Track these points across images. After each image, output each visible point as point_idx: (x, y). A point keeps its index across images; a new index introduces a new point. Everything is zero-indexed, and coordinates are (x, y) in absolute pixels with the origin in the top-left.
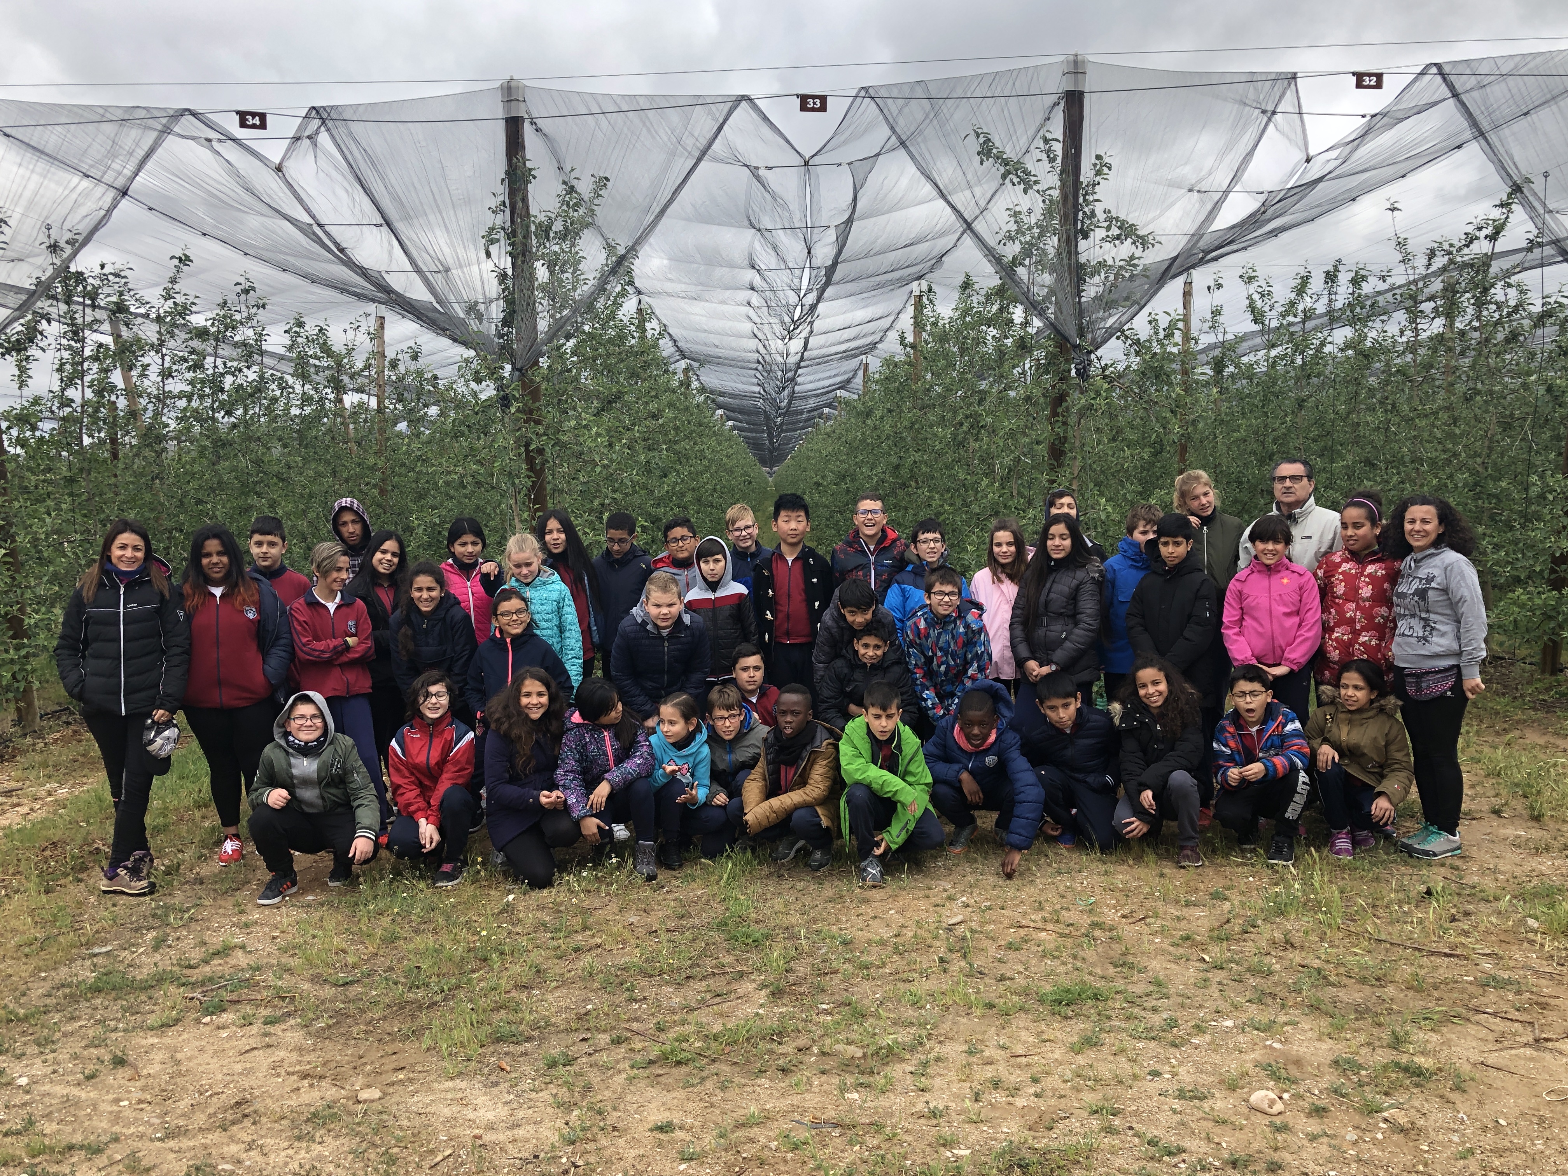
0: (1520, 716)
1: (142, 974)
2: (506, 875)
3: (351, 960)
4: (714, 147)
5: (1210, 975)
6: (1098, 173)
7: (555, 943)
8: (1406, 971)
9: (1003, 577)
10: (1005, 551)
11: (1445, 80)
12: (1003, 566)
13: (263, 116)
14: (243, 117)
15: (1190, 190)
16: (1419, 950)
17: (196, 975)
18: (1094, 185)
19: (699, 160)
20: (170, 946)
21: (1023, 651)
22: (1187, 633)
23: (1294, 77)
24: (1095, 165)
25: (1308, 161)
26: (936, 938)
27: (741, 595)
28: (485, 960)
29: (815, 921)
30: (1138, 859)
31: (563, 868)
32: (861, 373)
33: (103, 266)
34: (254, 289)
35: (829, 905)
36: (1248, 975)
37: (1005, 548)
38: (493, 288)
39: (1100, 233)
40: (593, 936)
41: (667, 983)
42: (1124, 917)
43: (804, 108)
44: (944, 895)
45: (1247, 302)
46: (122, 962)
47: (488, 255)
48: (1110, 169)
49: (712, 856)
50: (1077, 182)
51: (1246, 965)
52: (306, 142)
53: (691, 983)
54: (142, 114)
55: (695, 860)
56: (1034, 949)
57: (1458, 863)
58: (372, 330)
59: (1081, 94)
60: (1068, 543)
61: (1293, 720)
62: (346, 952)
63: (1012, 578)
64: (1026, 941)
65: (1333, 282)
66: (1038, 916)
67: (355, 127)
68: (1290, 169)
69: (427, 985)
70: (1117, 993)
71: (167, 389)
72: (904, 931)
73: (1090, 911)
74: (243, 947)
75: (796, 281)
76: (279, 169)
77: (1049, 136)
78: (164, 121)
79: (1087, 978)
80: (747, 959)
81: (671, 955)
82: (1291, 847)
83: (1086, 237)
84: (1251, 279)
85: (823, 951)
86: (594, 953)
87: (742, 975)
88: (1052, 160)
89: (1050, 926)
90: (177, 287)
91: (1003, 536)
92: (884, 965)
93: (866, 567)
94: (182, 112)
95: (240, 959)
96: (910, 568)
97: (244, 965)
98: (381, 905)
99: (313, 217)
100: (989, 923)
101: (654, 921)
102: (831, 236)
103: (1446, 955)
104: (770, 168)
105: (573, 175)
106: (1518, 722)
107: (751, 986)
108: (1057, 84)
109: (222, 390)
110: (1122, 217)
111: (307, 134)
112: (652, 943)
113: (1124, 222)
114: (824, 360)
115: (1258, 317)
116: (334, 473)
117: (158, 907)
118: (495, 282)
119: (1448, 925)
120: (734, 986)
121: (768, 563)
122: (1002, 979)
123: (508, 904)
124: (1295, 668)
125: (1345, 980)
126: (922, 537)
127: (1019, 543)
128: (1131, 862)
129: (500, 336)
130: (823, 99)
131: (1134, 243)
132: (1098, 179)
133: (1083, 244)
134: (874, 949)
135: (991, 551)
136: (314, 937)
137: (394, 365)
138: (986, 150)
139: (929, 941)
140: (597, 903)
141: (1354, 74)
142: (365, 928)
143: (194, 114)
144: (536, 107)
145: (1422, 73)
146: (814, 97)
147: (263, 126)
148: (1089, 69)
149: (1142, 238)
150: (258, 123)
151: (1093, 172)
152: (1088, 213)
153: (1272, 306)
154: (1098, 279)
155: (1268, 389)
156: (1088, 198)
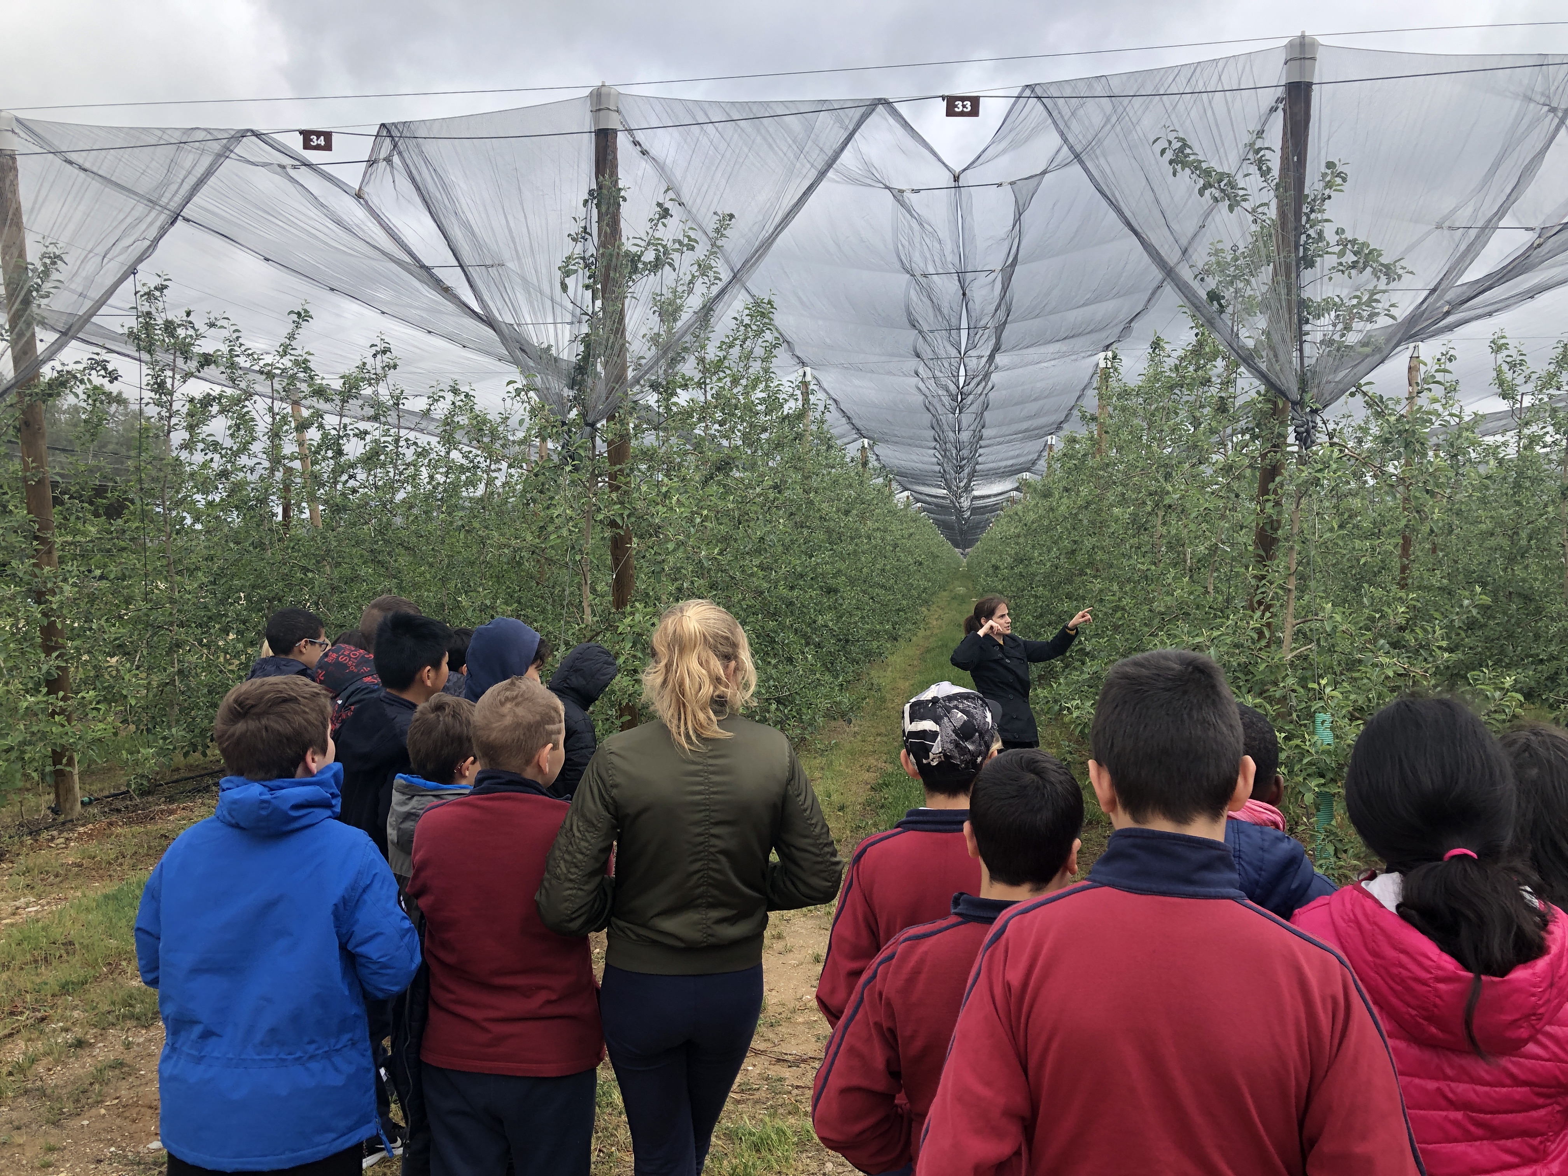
6: (1329, 185)
13: (328, 136)
14: (307, 137)
15: (1439, 227)
18: (1324, 200)
24: (1324, 175)
34: (388, 350)
39: (1330, 260)
43: (951, 112)
45: (1495, 374)
47: (564, 287)
48: (1344, 180)
50: (1300, 197)
52: (383, 167)
54: (201, 135)
59: (1309, 85)
76: (359, 195)
77: (1263, 145)
78: (225, 141)
83: (1311, 264)
84: (1500, 346)
88: (1265, 173)
94: (243, 134)
104: (917, 191)
108: (1277, 74)
110: (1361, 238)
113: (1362, 245)
115: (1507, 392)
130: (975, 101)
132: (1328, 192)
133: (1306, 275)
138: (1181, 159)
143: (256, 135)
146: (963, 99)
147: (328, 147)
148: (1320, 55)
149: (1387, 266)
150: (323, 143)
151: (1322, 184)
152: (1313, 235)
153: (1528, 379)
154: (1326, 320)
155: (1520, 474)
156: (1313, 216)
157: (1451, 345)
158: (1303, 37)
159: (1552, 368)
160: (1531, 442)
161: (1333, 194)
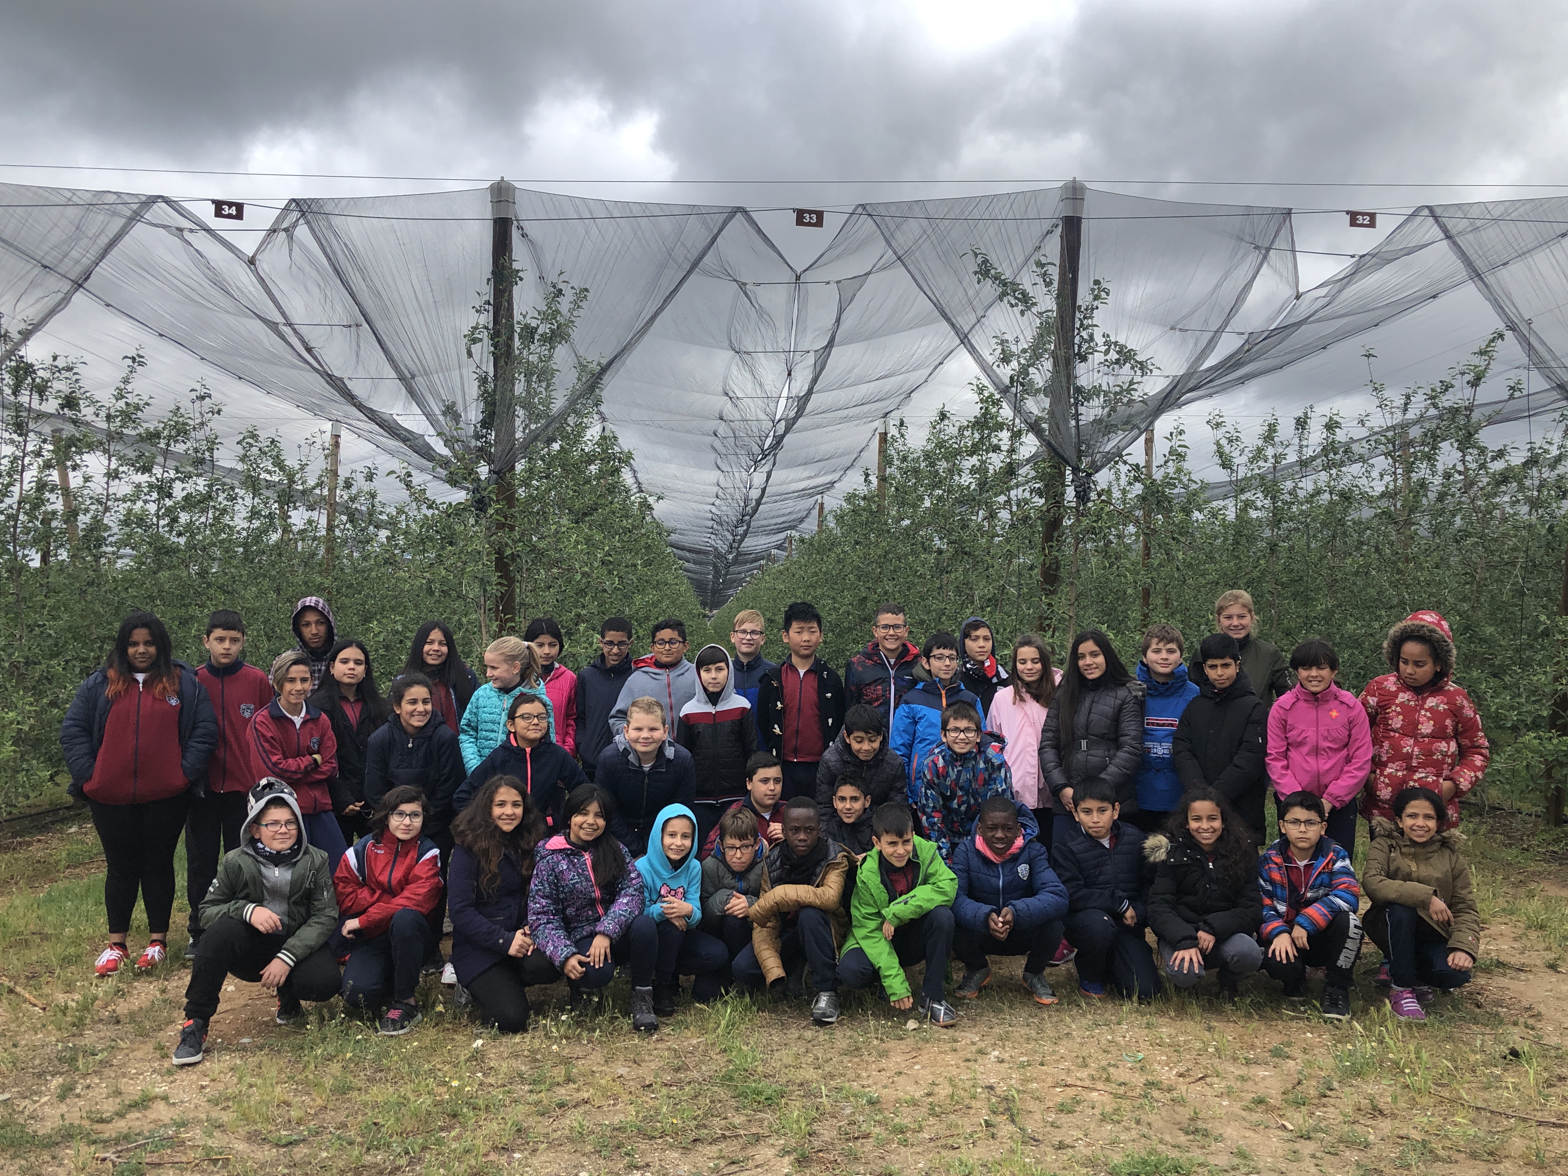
0: (1533, 867)
1: (44, 1129)
2: (472, 1018)
3: (294, 1114)
4: (706, 259)
5: (1297, 1146)
6: (1097, 298)
7: (534, 1097)
8: (1517, 1144)
9: (1027, 697)
10: (1029, 668)
11: (1437, 221)
12: (1028, 685)
13: (240, 207)
14: (219, 206)
15: (1172, 328)
16: (1525, 1120)
17: (109, 1131)
18: (1093, 309)
19: (689, 272)
20: (78, 1096)
21: (1057, 776)
22: (1236, 760)
23: (1289, 212)
24: (1093, 290)
25: (1298, 297)
26: (974, 1097)
27: (744, 709)
28: (455, 1116)
29: (832, 1077)
30: (1182, 1011)
31: (541, 1010)
32: (815, 512)
33: (55, 358)
34: (210, 396)
35: (846, 1059)
36: (1342, 1146)
37: (1029, 665)
38: (473, 389)
39: (1098, 357)
40: (578, 1090)
41: (671, 1146)
42: (1181, 1075)
43: (800, 222)
44: (974, 1048)
45: (1215, 448)
46: (22, 1112)
47: (470, 354)
48: (1108, 294)
49: (704, 1000)
50: (1074, 307)
51: (1337, 1135)
52: (282, 235)
53: (699, 1147)
54: (112, 198)
55: (688, 1005)
56: (1090, 1112)
57: (1531, 1022)
58: (327, 445)
59: (1079, 219)
60: (1101, 659)
61: (1344, 859)
62: (289, 1105)
63: (1037, 698)
64: (1078, 1102)
65: (1304, 429)
66: (1084, 1074)
67: (336, 221)
68: (1278, 306)
69: (389, 1145)
70: (1200, 1165)
71: (111, 491)
72: (937, 1089)
73: (1142, 1069)
74: (165, 1098)
75: (772, 405)
76: (252, 261)
77: (1043, 260)
78: (135, 207)
79: (1161, 1147)
80: (762, 1120)
81: (674, 1112)
82: (1346, 999)
83: (1084, 359)
84: (1218, 425)
85: (848, 1111)
86: (582, 1109)
87: (757, 1139)
88: (1048, 284)
89: (1100, 1085)
90: (129, 387)
91: (1027, 652)
92: (920, 1129)
93: (885, 681)
94: (153, 200)
95: (161, 1112)
96: (920, 686)
97: (167, 1121)
98: (331, 1049)
99: (283, 314)
100: (1031, 1081)
101: (646, 1071)
102: (811, 359)
103: (1555, 1125)
104: (759, 284)
105: (563, 278)
106: (1533, 873)
107: (770, 1153)
108: (1055, 209)
109: (170, 496)
110: (1122, 341)
111: (284, 225)
112: (648, 1098)
113: (1122, 347)
114: (784, 496)
115: (1226, 463)
116: (278, 591)
117: (66, 1049)
118: (476, 383)
119: (1547, 1091)
120: (750, 1152)
121: (777, 673)
122: (1061, 1146)
123: (477, 1050)
124: (1337, 805)
125: (1455, 1156)
126: (936, 652)
127: (1044, 659)
128: (1173, 1014)
129: (477, 437)
130: (820, 215)
131: (1132, 368)
132: (1096, 303)
133: (1081, 369)
134: (906, 1110)
135: (1015, 666)
136: (251, 1086)
137: (348, 485)
138: (985, 270)
139: (967, 1101)
140: (578, 1051)
141: (1347, 212)
142: (311, 1076)
143: (167, 201)
144: (523, 210)
145: (1414, 215)
146: (810, 212)
147: (239, 216)
148: (1087, 196)
149: (1141, 363)
150: (234, 213)
151: (1092, 297)
152: (1086, 337)
153: (1242, 451)
154: (1096, 402)
155: (1239, 533)
156: (1085, 322)
157: (1181, 421)
158: (1074, 181)
159: (1260, 443)
160: (1246, 505)
161: (1100, 306)
